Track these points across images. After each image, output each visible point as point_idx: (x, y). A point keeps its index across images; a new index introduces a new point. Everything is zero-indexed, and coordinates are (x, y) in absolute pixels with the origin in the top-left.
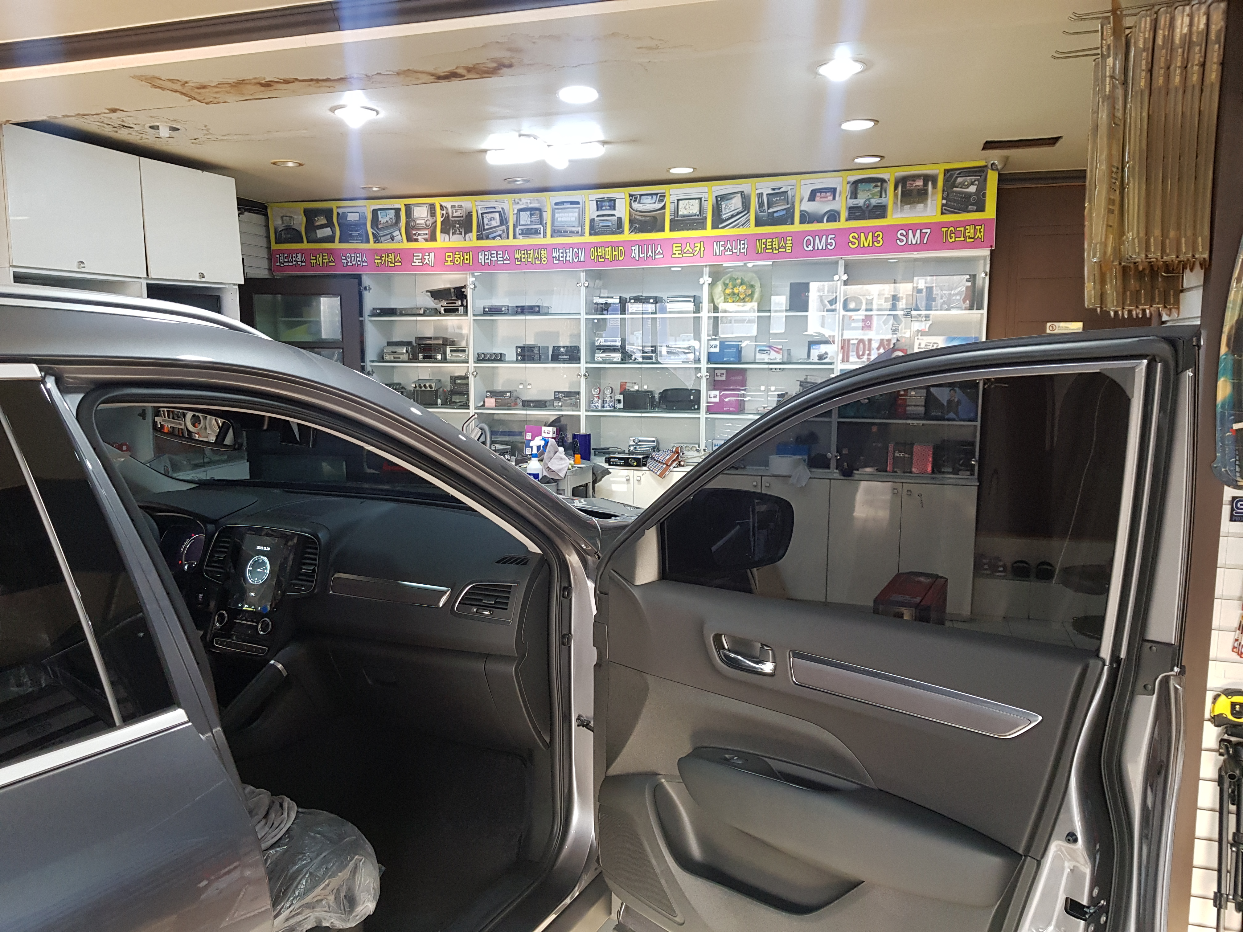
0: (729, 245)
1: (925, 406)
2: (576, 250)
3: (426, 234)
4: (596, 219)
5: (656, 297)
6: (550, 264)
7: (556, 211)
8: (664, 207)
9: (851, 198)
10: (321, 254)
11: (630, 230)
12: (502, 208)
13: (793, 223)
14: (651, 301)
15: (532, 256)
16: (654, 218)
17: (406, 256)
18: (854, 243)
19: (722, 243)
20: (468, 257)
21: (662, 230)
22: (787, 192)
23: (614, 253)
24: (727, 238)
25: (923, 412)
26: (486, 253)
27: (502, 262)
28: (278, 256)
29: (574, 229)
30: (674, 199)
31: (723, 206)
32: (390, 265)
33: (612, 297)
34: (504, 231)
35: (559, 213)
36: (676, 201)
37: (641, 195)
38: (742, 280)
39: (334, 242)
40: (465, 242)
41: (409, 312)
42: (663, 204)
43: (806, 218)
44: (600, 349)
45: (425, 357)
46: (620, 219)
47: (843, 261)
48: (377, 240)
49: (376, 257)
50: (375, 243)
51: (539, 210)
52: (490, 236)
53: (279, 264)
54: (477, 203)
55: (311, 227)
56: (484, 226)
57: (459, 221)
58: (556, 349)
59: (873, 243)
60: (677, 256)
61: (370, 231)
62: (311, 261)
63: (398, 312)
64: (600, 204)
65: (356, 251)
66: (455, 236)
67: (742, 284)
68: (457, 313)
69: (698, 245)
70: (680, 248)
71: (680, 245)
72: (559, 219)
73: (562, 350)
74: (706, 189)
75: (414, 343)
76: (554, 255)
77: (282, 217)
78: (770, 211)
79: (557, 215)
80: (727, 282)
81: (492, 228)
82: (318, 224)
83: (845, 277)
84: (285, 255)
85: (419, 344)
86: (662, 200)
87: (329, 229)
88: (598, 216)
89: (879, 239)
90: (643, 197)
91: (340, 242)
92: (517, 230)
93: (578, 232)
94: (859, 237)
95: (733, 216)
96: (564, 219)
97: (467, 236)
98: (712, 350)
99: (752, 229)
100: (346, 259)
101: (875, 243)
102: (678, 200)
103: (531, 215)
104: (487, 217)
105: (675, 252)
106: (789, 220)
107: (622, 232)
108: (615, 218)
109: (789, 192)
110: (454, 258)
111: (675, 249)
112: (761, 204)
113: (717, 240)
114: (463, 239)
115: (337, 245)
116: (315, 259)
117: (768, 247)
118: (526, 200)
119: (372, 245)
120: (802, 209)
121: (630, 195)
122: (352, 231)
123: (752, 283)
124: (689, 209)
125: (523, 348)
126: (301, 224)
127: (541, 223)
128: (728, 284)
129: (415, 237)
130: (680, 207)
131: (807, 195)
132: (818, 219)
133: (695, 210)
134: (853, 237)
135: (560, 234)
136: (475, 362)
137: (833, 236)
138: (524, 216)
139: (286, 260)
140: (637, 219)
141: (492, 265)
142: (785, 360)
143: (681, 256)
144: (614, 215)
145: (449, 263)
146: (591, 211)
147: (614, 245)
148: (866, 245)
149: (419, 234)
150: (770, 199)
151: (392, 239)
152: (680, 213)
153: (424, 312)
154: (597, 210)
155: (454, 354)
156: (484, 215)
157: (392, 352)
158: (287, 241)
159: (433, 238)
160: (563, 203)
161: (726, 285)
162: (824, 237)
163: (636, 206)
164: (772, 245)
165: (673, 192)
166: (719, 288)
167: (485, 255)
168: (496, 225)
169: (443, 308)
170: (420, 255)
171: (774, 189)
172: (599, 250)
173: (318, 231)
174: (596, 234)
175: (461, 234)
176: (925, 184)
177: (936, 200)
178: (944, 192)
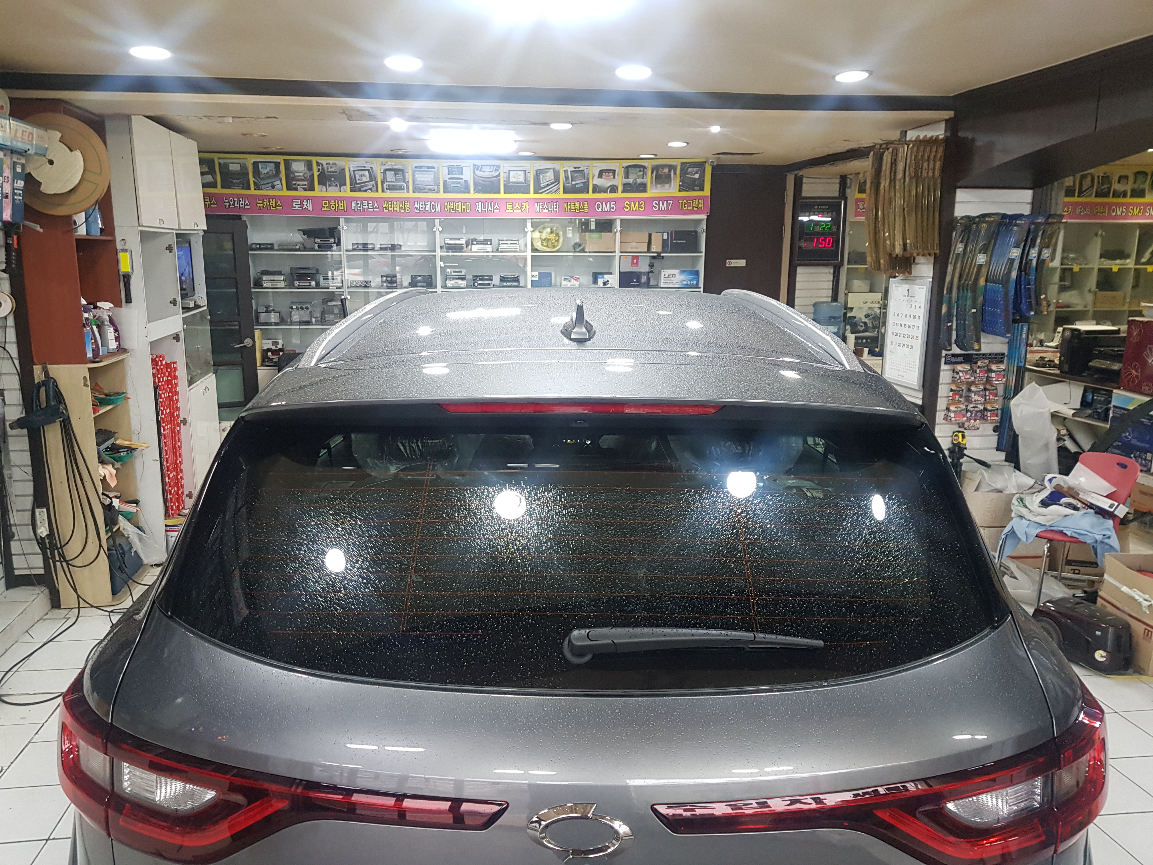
0: (546, 205)
2: (433, 203)
3: (305, 185)
4: (448, 180)
7: (416, 173)
9: (625, 178)
11: (474, 190)
12: (371, 168)
13: (588, 192)
14: (489, 243)
15: (397, 206)
16: (491, 182)
17: (286, 202)
18: (627, 208)
19: (541, 203)
20: (342, 204)
21: (498, 192)
22: (584, 171)
23: (463, 207)
24: (544, 200)
26: (358, 202)
27: (372, 210)
29: (431, 187)
31: (541, 177)
32: (272, 209)
33: (459, 239)
34: (373, 186)
35: (419, 174)
36: (507, 172)
39: (216, 187)
40: (340, 193)
41: (285, 247)
42: (498, 173)
43: (597, 189)
44: (451, 278)
45: (300, 284)
46: (466, 182)
49: (259, 202)
51: (402, 171)
52: (362, 189)
54: (349, 163)
56: (356, 181)
57: (334, 175)
58: (413, 278)
59: (639, 208)
61: (252, 180)
63: (276, 247)
65: (239, 196)
66: (330, 187)
67: (552, 232)
69: (524, 204)
70: (511, 206)
71: (511, 203)
72: (419, 179)
73: (420, 278)
74: (528, 165)
75: (287, 273)
76: (416, 206)
78: (573, 183)
79: (417, 176)
81: (363, 183)
85: (296, 274)
86: (498, 170)
87: (210, 176)
89: (642, 205)
90: (484, 167)
91: (222, 187)
92: (385, 185)
93: (434, 190)
94: (631, 204)
95: (548, 185)
96: (422, 179)
97: (342, 188)
98: (534, 279)
99: (561, 195)
100: (229, 202)
103: (396, 174)
104: (358, 174)
105: (508, 208)
107: (469, 192)
108: (463, 181)
110: (330, 205)
112: (567, 178)
113: (538, 201)
114: (338, 190)
115: (218, 190)
117: (572, 208)
118: (391, 163)
119: (252, 191)
120: (595, 182)
121: (474, 165)
122: (233, 179)
123: (558, 232)
124: (517, 177)
125: (387, 277)
127: (404, 181)
129: (294, 186)
130: (511, 176)
131: (596, 174)
132: (604, 190)
133: (521, 179)
135: (420, 190)
136: (348, 288)
137: (614, 203)
138: (390, 175)
140: (480, 183)
141: (364, 211)
143: (512, 211)
145: (326, 209)
146: (444, 175)
147: (463, 201)
148: (634, 209)
150: (573, 175)
151: (273, 187)
152: (511, 180)
153: (300, 248)
155: (327, 282)
156: (356, 172)
157: (271, 280)
159: (312, 188)
160: (421, 167)
162: (609, 203)
163: (478, 173)
164: (575, 206)
165: (505, 166)
168: (366, 180)
169: (317, 245)
170: (299, 201)
171: (575, 168)
172: (451, 204)
174: (449, 192)
175: (336, 186)
176: (670, 171)
177: (676, 182)
178: (681, 177)
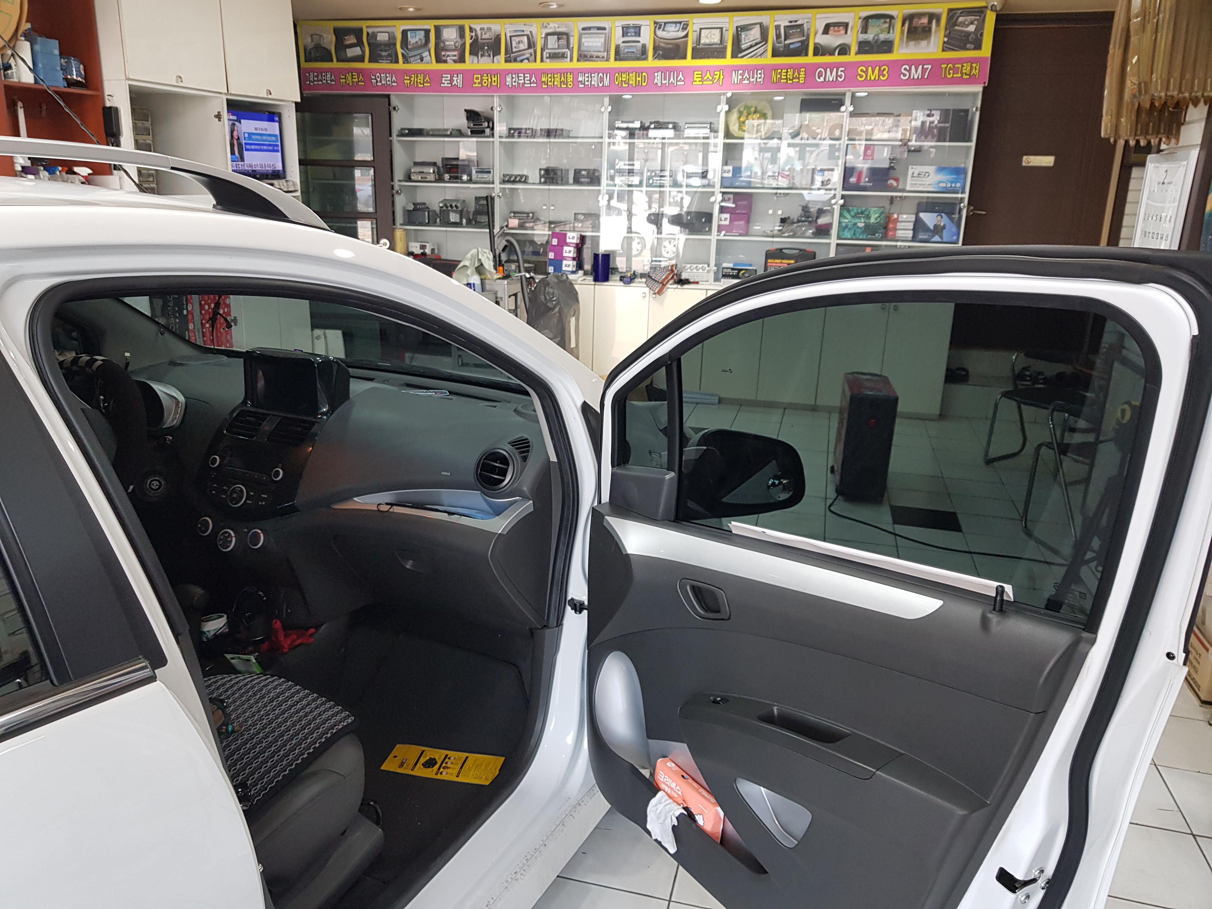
0: (746, 74)
1: (914, 229)
2: (601, 74)
3: (455, 56)
4: (622, 45)
5: (675, 123)
6: (575, 88)
7: (583, 36)
8: (686, 36)
9: (861, 33)
10: (350, 74)
11: (653, 56)
12: (531, 32)
13: (806, 55)
14: (671, 126)
15: (558, 79)
16: (677, 46)
17: (435, 78)
18: (861, 76)
19: (740, 72)
20: (496, 79)
21: (684, 57)
22: (802, 25)
23: (638, 79)
24: (745, 68)
25: (911, 235)
26: (514, 76)
27: (529, 85)
28: (307, 74)
29: (599, 54)
30: (697, 28)
31: (743, 36)
32: (420, 86)
33: (633, 122)
34: (531, 55)
35: (586, 38)
36: (698, 30)
37: (665, 23)
38: (756, 108)
39: (363, 61)
40: (492, 64)
41: (436, 133)
42: (686, 32)
43: (819, 51)
44: (620, 172)
45: (451, 177)
46: (644, 46)
47: (850, 93)
48: (406, 60)
49: (406, 78)
50: (404, 63)
51: (567, 34)
52: (518, 59)
53: (308, 83)
54: (506, 26)
55: (340, 46)
56: (512, 49)
57: (487, 43)
58: (577, 172)
59: (879, 76)
60: (698, 83)
61: (400, 51)
62: (341, 80)
63: (425, 133)
64: (625, 31)
65: (386, 71)
66: (483, 58)
67: (755, 112)
68: (483, 135)
69: (718, 73)
70: (700, 76)
71: (700, 72)
72: (586, 44)
73: (583, 172)
74: (727, 20)
75: (440, 165)
76: (580, 79)
77: (312, 35)
78: (787, 42)
79: (583, 40)
80: (742, 109)
81: (520, 51)
82: (347, 43)
83: (851, 109)
84: (315, 74)
85: (446, 165)
86: (684, 29)
87: (358, 48)
88: (624, 42)
89: (885, 72)
90: (667, 25)
91: (370, 61)
92: (545, 53)
93: (603, 57)
94: (867, 70)
95: (751, 46)
96: (590, 44)
97: (495, 58)
98: (725, 175)
99: (769, 60)
100: (376, 79)
101: (881, 77)
102: (701, 29)
103: (559, 39)
104: (515, 41)
105: (695, 79)
106: (804, 52)
107: (646, 59)
108: (640, 45)
109: (805, 25)
110: (482, 80)
111: (695, 76)
112: (778, 36)
113: (736, 68)
114: (491, 62)
115: (366, 65)
116: (345, 78)
117: (783, 77)
118: (554, 25)
119: (401, 65)
120: (817, 41)
121: (655, 23)
122: (381, 51)
123: (764, 111)
124: (711, 38)
125: (547, 171)
126: (331, 43)
127: (568, 47)
128: (742, 112)
129: (444, 58)
130: (702, 35)
131: (821, 29)
132: (830, 52)
133: (716, 39)
134: (861, 70)
135: (586, 58)
136: (500, 183)
137: (843, 69)
138: (552, 40)
139: (316, 79)
140: (661, 47)
141: (521, 88)
142: (791, 186)
143: (701, 83)
144: (638, 42)
145: (477, 85)
146: (617, 37)
147: (638, 71)
148: (873, 78)
149: (448, 56)
150: (787, 32)
151: (422, 60)
152: (702, 42)
153: (451, 133)
154: (623, 36)
155: (480, 175)
156: (513, 38)
157: (420, 172)
158: (316, 60)
159: (461, 59)
160: (589, 28)
161: (740, 113)
162: (835, 69)
163: (660, 33)
164: (786, 75)
165: (696, 22)
166: (734, 116)
167: (512, 78)
168: (524, 48)
169: (469, 130)
170: (449, 76)
171: (791, 22)
172: (623, 76)
173: (347, 50)
174: (621, 59)
175: (489, 56)
176: (930, 22)
177: (938, 37)
178: (946, 29)
